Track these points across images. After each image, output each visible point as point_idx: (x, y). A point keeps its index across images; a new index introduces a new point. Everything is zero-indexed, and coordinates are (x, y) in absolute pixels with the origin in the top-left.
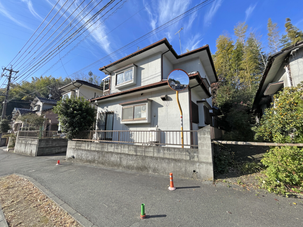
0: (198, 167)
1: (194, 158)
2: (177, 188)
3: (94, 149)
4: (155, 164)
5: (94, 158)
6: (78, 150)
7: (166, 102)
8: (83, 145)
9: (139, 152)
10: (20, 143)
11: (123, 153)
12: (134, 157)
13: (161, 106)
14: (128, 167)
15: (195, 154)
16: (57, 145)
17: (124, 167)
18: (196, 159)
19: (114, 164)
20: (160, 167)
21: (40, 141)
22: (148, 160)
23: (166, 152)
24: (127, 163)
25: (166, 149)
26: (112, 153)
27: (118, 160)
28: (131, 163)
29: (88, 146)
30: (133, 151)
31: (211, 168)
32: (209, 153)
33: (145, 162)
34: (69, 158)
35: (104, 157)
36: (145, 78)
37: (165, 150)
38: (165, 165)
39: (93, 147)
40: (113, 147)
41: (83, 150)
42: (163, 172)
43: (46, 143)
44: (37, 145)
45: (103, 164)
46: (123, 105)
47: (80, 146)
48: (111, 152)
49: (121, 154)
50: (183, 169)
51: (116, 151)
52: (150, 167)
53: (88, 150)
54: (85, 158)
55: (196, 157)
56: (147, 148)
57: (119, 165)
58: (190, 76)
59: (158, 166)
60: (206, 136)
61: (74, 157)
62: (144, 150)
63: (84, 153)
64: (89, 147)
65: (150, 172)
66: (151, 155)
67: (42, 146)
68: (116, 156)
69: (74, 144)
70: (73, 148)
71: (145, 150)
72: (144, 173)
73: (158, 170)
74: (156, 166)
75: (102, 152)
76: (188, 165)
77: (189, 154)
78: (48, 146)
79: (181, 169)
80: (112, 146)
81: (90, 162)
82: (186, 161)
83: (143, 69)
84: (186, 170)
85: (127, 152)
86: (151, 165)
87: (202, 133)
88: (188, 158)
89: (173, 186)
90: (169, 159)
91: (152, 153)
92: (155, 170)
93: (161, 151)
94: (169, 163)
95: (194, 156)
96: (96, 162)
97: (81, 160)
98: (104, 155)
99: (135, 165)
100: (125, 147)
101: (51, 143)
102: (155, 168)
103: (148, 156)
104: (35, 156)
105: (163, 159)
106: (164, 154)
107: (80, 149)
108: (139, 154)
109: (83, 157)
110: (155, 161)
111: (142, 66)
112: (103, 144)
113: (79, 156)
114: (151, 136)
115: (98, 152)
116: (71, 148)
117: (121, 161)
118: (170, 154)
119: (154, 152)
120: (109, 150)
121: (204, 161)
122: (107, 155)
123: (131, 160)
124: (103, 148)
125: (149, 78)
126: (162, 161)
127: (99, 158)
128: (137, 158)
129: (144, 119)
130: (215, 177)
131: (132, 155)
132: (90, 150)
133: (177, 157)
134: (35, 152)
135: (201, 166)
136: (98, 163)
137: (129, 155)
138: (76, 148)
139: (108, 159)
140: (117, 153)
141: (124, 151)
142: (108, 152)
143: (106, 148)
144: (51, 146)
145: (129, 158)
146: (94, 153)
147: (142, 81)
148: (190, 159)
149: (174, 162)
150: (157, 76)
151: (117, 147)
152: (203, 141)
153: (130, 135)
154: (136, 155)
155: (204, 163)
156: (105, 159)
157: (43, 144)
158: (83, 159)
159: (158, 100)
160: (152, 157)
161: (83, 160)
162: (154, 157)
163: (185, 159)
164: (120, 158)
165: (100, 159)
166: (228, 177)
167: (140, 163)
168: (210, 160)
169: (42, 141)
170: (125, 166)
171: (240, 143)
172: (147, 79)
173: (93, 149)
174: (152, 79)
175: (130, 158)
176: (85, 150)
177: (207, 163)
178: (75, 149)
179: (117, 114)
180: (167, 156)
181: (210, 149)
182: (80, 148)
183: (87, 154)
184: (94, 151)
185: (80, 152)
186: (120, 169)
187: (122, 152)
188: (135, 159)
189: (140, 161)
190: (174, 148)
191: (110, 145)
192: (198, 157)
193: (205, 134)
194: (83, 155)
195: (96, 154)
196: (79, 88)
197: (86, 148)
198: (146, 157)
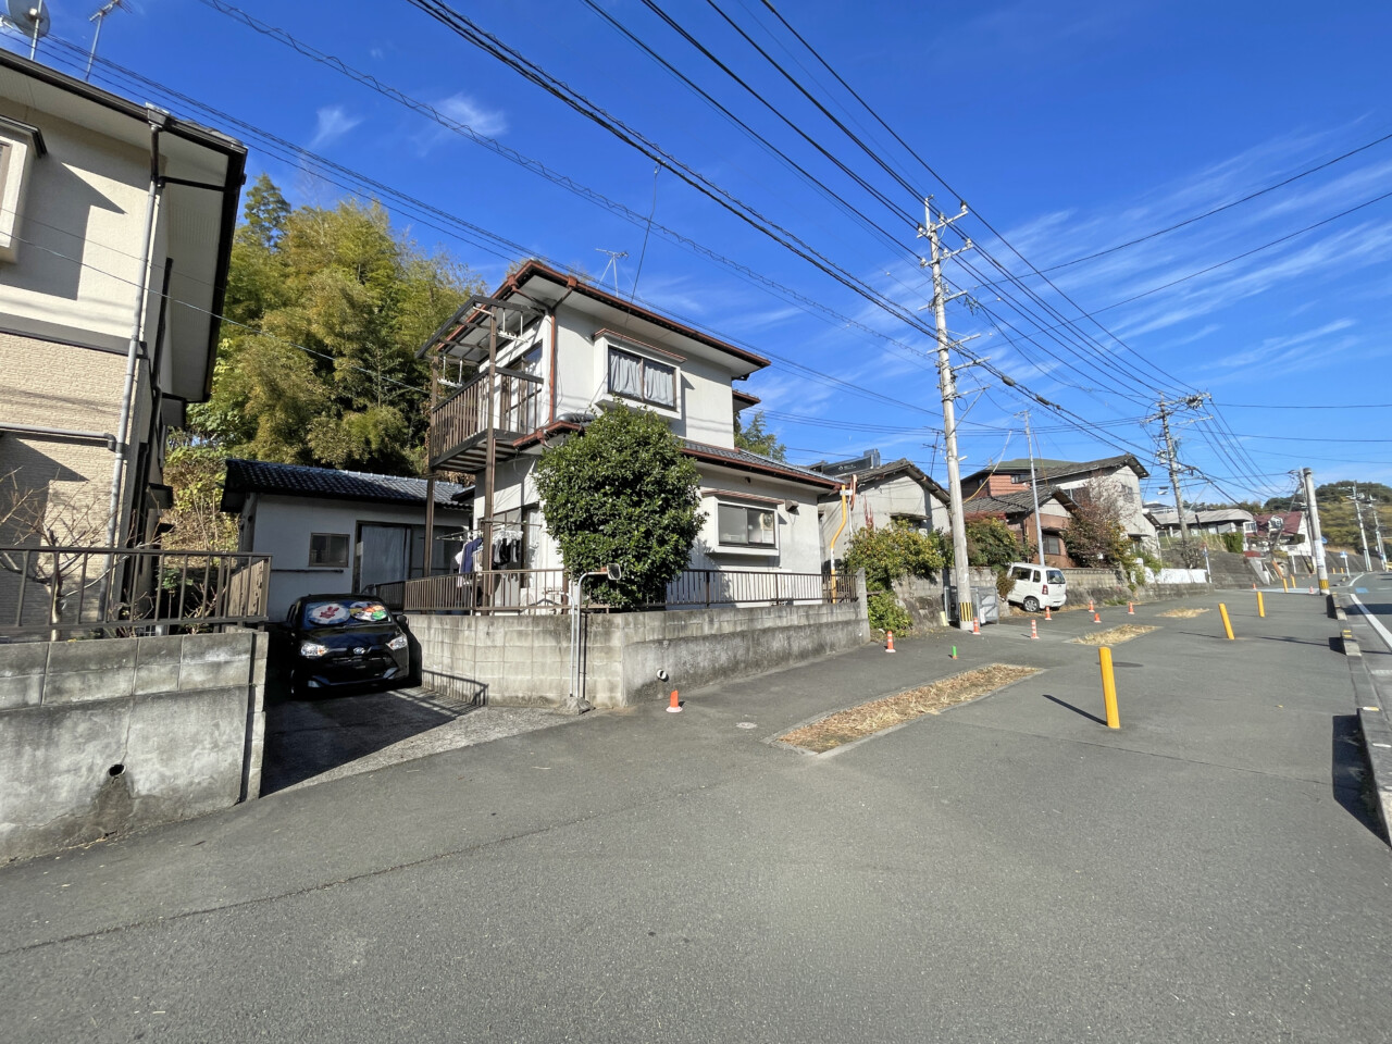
0: (861, 627)
5: (735, 657)
6: (676, 646)
7: (791, 515)
8: (695, 621)
12: (807, 630)
14: (803, 654)
17: (797, 657)
19: (779, 658)
24: (799, 647)
27: (786, 644)
28: (804, 643)
29: (711, 621)
30: (805, 618)
33: (822, 636)
34: (643, 686)
35: (759, 644)
39: (725, 623)
40: (773, 615)
41: (695, 639)
42: (839, 647)
44: (252, 689)
45: (757, 664)
46: (717, 497)
47: (684, 627)
48: (769, 629)
49: (788, 628)
51: (779, 623)
52: (827, 644)
53: (714, 637)
54: (706, 664)
56: (821, 608)
57: (788, 656)
61: (663, 677)
62: (817, 612)
63: (706, 647)
64: (716, 626)
65: (828, 652)
66: (825, 620)
68: (780, 635)
69: (657, 624)
70: (653, 641)
73: (834, 644)
75: (753, 631)
76: (856, 627)
81: (725, 671)
95: (858, 612)
97: (698, 676)
98: (758, 639)
100: (792, 611)
104: (227, 803)
107: (686, 640)
109: (702, 665)
113: (685, 663)
115: (742, 635)
116: (643, 643)
120: (766, 625)
121: (864, 617)
128: (812, 630)
129: (771, 547)
131: (805, 627)
132: (720, 636)
135: (863, 625)
136: (746, 668)
138: (668, 636)
139: (768, 649)
140: (782, 629)
141: (791, 620)
142: (765, 631)
143: (757, 619)
145: (801, 633)
146: (734, 642)
147: (688, 421)
148: (856, 618)
151: (780, 614)
153: (722, 585)
154: (809, 626)
156: (760, 649)
158: (700, 671)
160: (827, 625)
161: (702, 676)
162: (829, 623)
164: (789, 638)
165: (751, 653)
167: (816, 639)
173: (727, 628)
176: (705, 638)
178: (666, 643)
181: (866, 600)
182: (682, 635)
184: (733, 635)
185: (684, 652)
194: (700, 659)
195: (737, 641)
196: (161, 181)
197: (707, 630)
198: (821, 625)
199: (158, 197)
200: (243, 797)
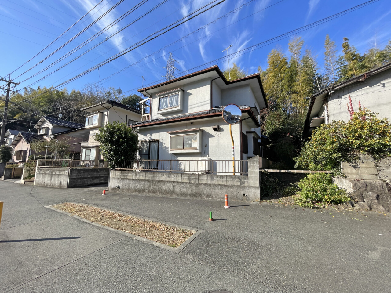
0: (247, 191)
1: (244, 183)
2: (230, 207)
3: (144, 178)
4: (208, 190)
5: (144, 187)
6: (123, 180)
7: (217, 132)
8: (130, 174)
9: (193, 180)
10: (42, 174)
11: (176, 182)
12: (187, 185)
13: (213, 136)
14: (182, 194)
15: (245, 180)
16: (89, 176)
17: (178, 195)
18: (246, 185)
19: (167, 192)
20: (213, 193)
21: (72, 171)
22: (202, 187)
23: (219, 179)
24: (180, 191)
25: (219, 176)
26: (164, 182)
27: (171, 188)
28: (185, 190)
29: (136, 175)
30: (187, 179)
31: (258, 191)
32: (257, 179)
33: (199, 189)
34: (114, 188)
35: (155, 185)
36: (192, 104)
37: (218, 178)
38: (218, 191)
39: (142, 176)
40: (165, 176)
41: (130, 179)
42: (216, 197)
43: (77, 174)
44: (68, 175)
45: (154, 192)
46: (171, 134)
47: (127, 176)
48: (162, 181)
49: (174, 182)
50: (235, 194)
51: (168, 179)
52: (204, 194)
53: (136, 180)
54: (132, 187)
55: (246, 182)
56: (201, 176)
57: (172, 193)
58: (242, 110)
59: (212, 192)
60: (255, 165)
61: (119, 187)
62: (197, 178)
63: (131, 182)
64: (138, 177)
65: (204, 198)
66: (205, 182)
67: (74, 177)
68: (168, 184)
69: (119, 174)
70: (117, 178)
71: (199, 178)
72: (199, 198)
73: (211, 195)
74: (210, 192)
75: (153, 181)
76: (239, 189)
77: (240, 180)
78: (80, 177)
79: (233, 193)
80: (163, 175)
81: (139, 191)
82: (237, 186)
83: (191, 94)
84: (237, 194)
85: (180, 181)
86: (205, 191)
87: (252, 162)
88: (239, 184)
89: (228, 205)
90: (222, 185)
91: (206, 180)
92: (208, 196)
93: (215, 179)
94: (222, 189)
95: (245, 182)
96: (147, 191)
97: (128, 190)
98: (155, 183)
99: (189, 192)
100: (178, 176)
101: (82, 174)
102: (209, 193)
103: (201, 184)
104: (66, 187)
105: (216, 185)
106: (217, 181)
107: (127, 179)
108: (193, 182)
109: (131, 187)
110: (208, 187)
111: (189, 91)
112: (154, 173)
113: (125, 185)
114: (201, 165)
115: (148, 181)
116: (114, 178)
117: (174, 189)
118: (223, 181)
119: (207, 179)
120: (161, 179)
121: (253, 186)
122: (159, 184)
123: (185, 188)
124: (154, 177)
125: (197, 105)
126: (215, 187)
127: (150, 186)
128: (191, 185)
129: (195, 149)
130: (262, 198)
131: (186, 183)
132: (139, 180)
133: (229, 183)
134: (66, 183)
135: (250, 190)
136: (148, 192)
137: (183, 183)
138: (122, 177)
139: (160, 188)
140: (170, 182)
141: (177, 179)
142: (159, 181)
143: (157, 177)
144: (83, 177)
145: (182, 185)
146: (144, 183)
147: (189, 107)
148: (241, 185)
149: (226, 187)
150: (206, 104)
151: (169, 176)
152: (252, 169)
154: (190, 183)
155: (252, 187)
156: (156, 187)
157: (75, 174)
158: (130, 189)
159: (209, 129)
160: (205, 185)
161: (130, 190)
162: (207, 184)
163: (236, 184)
164: (173, 186)
165: (151, 188)
166: (272, 199)
167: (194, 190)
168: (258, 185)
169: (74, 172)
170: (178, 193)
171: (283, 171)
172: (195, 106)
173: (142, 178)
174: (200, 107)
175: (184, 186)
176: (133, 180)
177: (255, 188)
178: (120, 179)
179: (163, 142)
180: (220, 183)
181: (258, 176)
182: (126, 177)
183: (135, 184)
184: (144, 180)
185: (126, 182)
186: (174, 196)
187: (175, 180)
188: (188, 186)
189: (194, 188)
190: (227, 176)
191: (162, 174)
192: (247, 182)
193: (254, 163)
194: (130, 185)
195: (146, 183)
196: (108, 110)
197: (134, 178)
198: (200, 184)
199: (108, 112)
200: (67, 188)
